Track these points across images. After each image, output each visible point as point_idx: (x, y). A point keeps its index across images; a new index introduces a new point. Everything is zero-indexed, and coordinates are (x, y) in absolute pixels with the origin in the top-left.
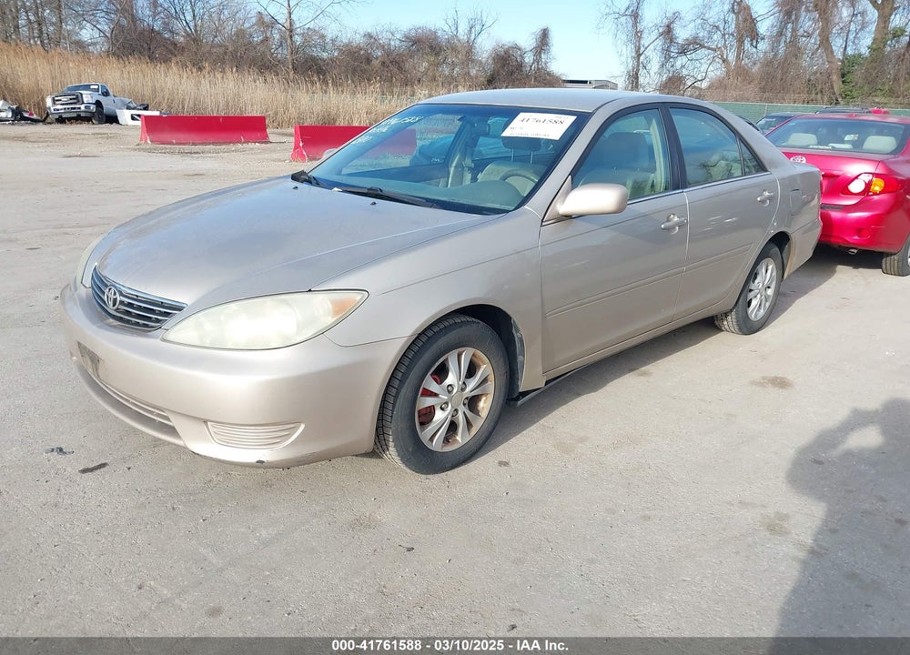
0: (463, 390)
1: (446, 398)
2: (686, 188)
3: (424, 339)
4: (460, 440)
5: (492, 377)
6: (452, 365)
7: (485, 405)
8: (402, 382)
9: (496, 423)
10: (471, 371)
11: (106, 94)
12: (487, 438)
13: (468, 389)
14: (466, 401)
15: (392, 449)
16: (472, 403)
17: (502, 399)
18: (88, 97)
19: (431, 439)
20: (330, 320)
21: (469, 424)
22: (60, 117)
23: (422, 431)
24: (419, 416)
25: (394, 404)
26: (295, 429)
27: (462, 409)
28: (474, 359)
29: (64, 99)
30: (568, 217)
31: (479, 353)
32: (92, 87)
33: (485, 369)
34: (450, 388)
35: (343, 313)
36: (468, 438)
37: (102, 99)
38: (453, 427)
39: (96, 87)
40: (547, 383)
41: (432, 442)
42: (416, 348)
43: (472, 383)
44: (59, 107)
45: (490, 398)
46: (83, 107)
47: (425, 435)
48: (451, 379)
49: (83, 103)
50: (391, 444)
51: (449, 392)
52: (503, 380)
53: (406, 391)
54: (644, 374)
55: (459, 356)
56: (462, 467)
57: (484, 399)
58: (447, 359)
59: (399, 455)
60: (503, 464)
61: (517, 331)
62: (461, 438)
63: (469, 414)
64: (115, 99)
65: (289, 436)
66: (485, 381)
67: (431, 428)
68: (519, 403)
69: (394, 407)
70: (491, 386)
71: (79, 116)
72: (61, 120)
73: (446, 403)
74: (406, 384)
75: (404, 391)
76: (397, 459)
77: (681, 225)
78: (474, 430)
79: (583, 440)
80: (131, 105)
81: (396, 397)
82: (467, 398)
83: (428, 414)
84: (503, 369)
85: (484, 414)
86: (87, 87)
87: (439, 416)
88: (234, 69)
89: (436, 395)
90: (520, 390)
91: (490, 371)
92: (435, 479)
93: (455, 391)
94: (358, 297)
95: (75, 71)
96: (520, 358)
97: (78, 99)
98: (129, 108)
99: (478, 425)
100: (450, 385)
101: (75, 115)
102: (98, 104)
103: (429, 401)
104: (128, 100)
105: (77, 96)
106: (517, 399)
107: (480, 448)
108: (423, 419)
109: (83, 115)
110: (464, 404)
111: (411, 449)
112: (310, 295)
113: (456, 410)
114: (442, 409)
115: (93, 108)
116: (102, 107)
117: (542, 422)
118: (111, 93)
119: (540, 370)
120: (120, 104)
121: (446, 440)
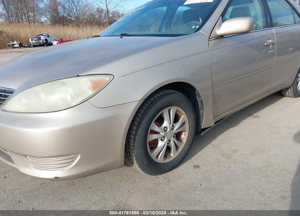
0: (172, 129)
1: (163, 134)
2: (273, 27)
3: (149, 102)
4: (173, 156)
5: (187, 122)
6: (166, 116)
7: (184, 137)
8: (138, 127)
9: (191, 145)
10: (176, 119)
11: (49, 36)
12: (187, 154)
13: (175, 129)
14: (175, 135)
15: (136, 164)
16: (178, 136)
17: (193, 133)
18: (42, 38)
19: (157, 157)
20: (91, 93)
21: (177, 147)
22: (34, 45)
23: (151, 153)
24: (150, 145)
25: (134, 140)
26: (75, 158)
27: (173, 140)
28: (178, 113)
29: (35, 39)
30: (222, 36)
31: (180, 109)
32: (44, 35)
33: (183, 117)
34: (165, 129)
35: (98, 88)
36: (177, 154)
37: (47, 38)
38: (168, 149)
39: (45, 34)
40: (215, 123)
41: (158, 158)
42: (145, 108)
43: (177, 126)
44: (34, 42)
45: (187, 133)
46: (41, 41)
47: (153, 155)
48: (166, 124)
49: (41, 40)
50: (135, 161)
51: (165, 131)
52: (193, 123)
53: (141, 132)
54: (256, 117)
55: (169, 111)
56: (175, 170)
57: (184, 133)
58: (163, 113)
59: (139, 167)
60: (196, 167)
61: (199, 96)
62: (173, 155)
63: (176, 141)
64: (52, 38)
65: (72, 162)
66: (184, 124)
67: (156, 151)
68: (202, 134)
69: (134, 141)
70: (187, 126)
71: (40, 44)
72: (35, 46)
73: (164, 137)
74: (140, 128)
75: (139, 132)
76: (139, 169)
77: (273, 44)
78: (180, 150)
79: (235, 151)
80: (57, 40)
81: (135, 135)
82: (175, 134)
83: (154, 144)
84: (193, 117)
85: (184, 141)
86: (42, 35)
87: (160, 144)
88: (90, 26)
89: (158, 133)
90: (202, 128)
91: (186, 118)
92: (161, 178)
93: (168, 130)
94: (107, 78)
95: (38, 30)
96: (201, 111)
97: (40, 39)
98: (56, 41)
99: (182, 147)
100: (166, 127)
101: (39, 44)
102: (46, 40)
103: (154, 137)
104: (56, 38)
105: (39, 38)
106: (201, 132)
107: (183, 159)
108: (152, 146)
109: (41, 44)
110: (174, 137)
111: (146, 164)
112: (78, 78)
113: (170, 140)
114: (162, 140)
115: (44, 41)
116: (47, 41)
117: (213, 143)
118: (50, 36)
119: (211, 117)
120: (53, 40)
121: (166, 156)
